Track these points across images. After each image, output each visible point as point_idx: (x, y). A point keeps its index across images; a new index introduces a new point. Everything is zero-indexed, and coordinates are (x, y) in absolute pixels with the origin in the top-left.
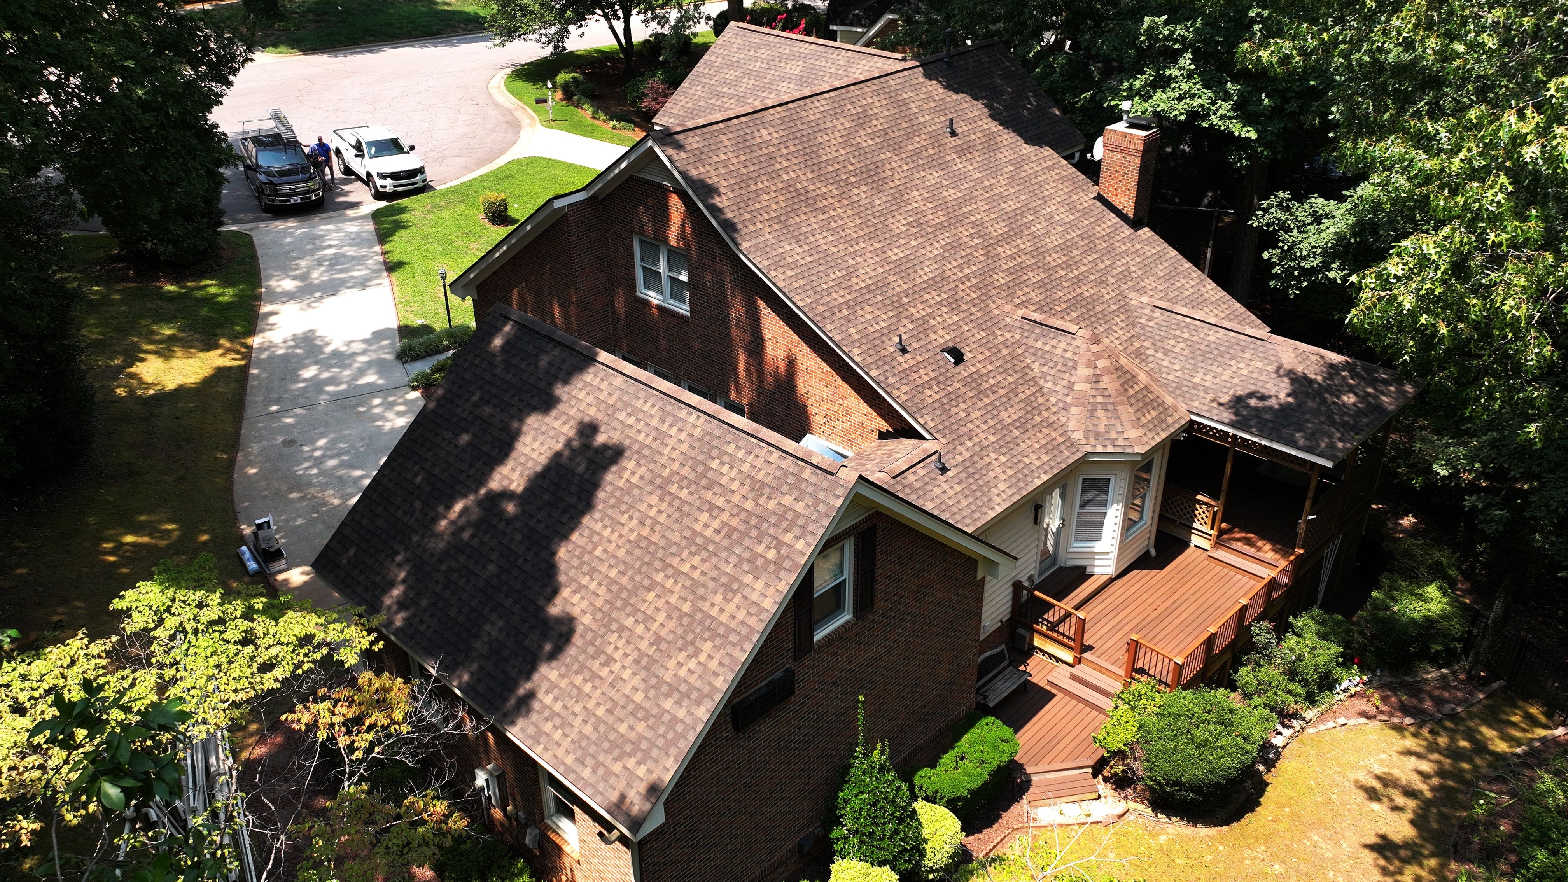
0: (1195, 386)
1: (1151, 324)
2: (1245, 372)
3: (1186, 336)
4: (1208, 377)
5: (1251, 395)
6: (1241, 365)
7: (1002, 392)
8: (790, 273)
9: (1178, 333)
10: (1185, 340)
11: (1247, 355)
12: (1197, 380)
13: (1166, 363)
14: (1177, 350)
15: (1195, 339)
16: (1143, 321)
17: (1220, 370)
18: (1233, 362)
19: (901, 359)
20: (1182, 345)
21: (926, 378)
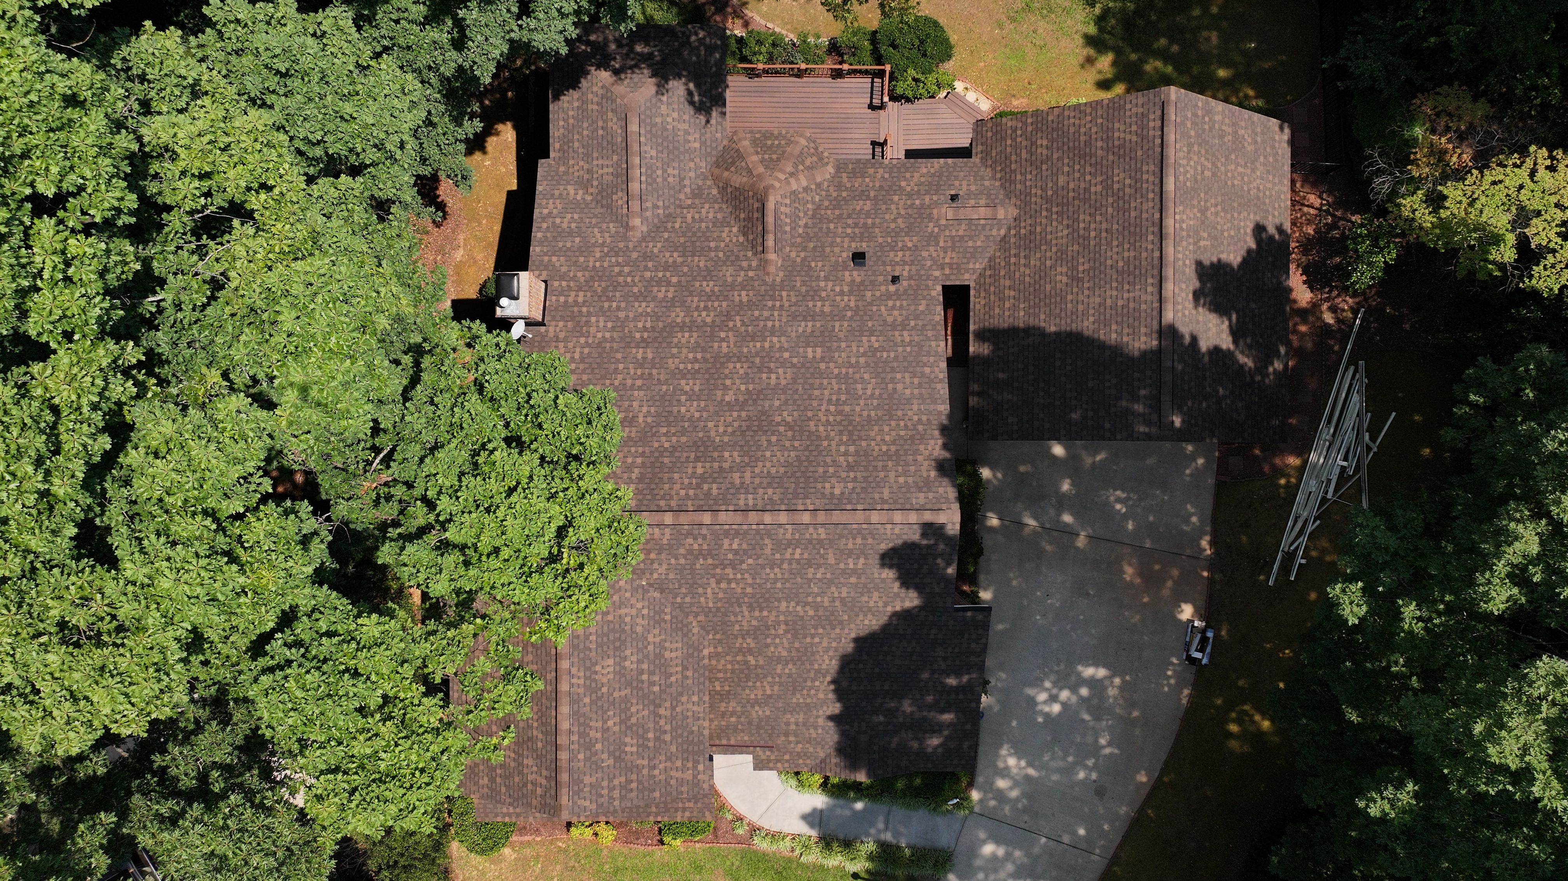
0: (703, 143)
1: (660, 204)
2: (675, 115)
3: (659, 172)
4: (691, 138)
5: (691, 103)
6: (669, 120)
7: (850, 221)
8: (927, 370)
9: (659, 180)
10: (664, 171)
11: (658, 120)
12: (697, 145)
13: (692, 174)
14: (676, 172)
15: (659, 164)
16: (661, 211)
17: (681, 133)
18: (669, 127)
19: (905, 274)
20: (670, 171)
21: (900, 254)
